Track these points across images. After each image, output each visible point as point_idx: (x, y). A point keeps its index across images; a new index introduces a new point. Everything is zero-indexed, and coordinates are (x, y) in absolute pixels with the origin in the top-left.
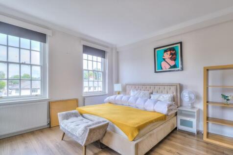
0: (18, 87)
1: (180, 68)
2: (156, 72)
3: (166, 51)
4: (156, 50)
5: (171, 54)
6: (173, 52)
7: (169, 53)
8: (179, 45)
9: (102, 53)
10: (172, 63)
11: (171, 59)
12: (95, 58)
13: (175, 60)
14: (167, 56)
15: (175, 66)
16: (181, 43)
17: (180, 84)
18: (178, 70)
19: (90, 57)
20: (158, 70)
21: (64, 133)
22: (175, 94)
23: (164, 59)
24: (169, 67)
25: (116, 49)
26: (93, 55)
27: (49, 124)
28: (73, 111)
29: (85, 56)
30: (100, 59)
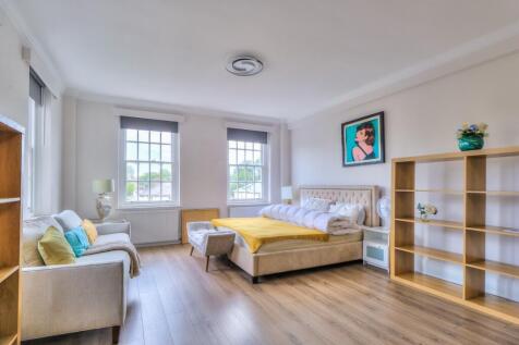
0: (147, 193)
1: (379, 159)
2: (344, 165)
3: (359, 128)
4: (346, 127)
5: (367, 133)
6: (370, 130)
7: (364, 131)
8: (378, 117)
9: (261, 136)
10: (368, 149)
11: (367, 142)
12: (249, 145)
13: (372, 145)
14: (361, 136)
15: (372, 155)
16: (382, 114)
17: (376, 187)
18: (377, 162)
19: (241, 144)
20: (348, 161)
21: (193, 248)
22: (368, 204)
23: (357, 143)
24: (364, 156)
25: (286, 125)
26: (246, 140)
27: (181, 239)
28: (205, 222)
29: (232, 144)
30: (258, 146)
